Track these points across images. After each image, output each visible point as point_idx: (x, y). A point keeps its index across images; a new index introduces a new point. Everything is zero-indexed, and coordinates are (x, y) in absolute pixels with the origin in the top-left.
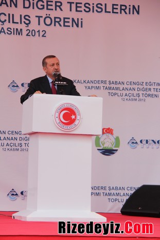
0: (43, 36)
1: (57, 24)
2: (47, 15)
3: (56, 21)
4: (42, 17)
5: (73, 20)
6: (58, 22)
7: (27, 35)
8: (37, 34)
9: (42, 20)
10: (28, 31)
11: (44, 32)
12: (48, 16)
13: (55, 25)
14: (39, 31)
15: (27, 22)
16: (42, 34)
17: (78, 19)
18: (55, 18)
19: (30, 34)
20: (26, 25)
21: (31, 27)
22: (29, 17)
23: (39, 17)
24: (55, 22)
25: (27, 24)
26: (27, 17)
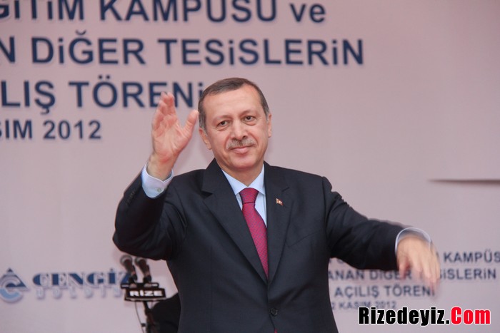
0: (92, 136)
1: (131, 101)
2: (100, 77)
3: (129, 93)
4: (87, 84)
5: (177, 88)
6: (135, 96)
7: (47, 136)
8: (75, 132)
9: (87, 93)
10: (49, 126)
11: (95, 126)
12: (104, 79)
13: (125, 104)
14: (80, 124)
15: (46, 100)
16: (88, 130)
17: (190, 86)
18: (125, 85)
19: (55, 133)
20: (40, 110)
21: (56, 115)
22: (51, 86)
23: (79, 85)
24: (126, 95)
25: (46, 107)
26: (44, 88)
